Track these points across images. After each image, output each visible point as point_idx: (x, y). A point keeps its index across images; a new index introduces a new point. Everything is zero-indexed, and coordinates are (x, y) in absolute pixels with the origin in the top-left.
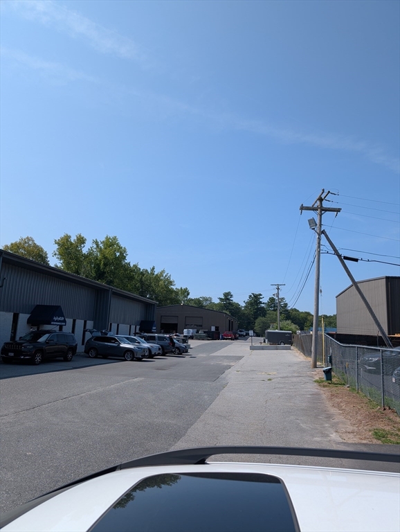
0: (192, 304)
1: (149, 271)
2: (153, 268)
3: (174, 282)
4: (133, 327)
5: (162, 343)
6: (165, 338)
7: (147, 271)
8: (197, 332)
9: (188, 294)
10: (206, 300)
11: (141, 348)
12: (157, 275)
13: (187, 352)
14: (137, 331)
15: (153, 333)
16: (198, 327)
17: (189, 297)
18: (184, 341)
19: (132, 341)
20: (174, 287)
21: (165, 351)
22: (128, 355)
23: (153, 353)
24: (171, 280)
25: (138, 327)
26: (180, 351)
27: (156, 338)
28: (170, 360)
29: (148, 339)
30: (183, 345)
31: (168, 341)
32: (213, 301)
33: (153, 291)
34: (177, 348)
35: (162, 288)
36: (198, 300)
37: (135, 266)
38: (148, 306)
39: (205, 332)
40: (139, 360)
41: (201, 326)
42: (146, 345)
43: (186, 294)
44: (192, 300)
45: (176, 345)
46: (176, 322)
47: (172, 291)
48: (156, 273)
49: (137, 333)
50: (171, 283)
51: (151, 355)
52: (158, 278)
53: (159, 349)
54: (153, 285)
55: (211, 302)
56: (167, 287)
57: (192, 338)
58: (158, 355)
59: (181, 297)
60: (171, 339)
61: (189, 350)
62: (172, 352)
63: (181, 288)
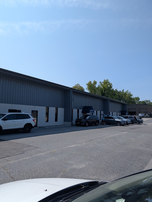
0: (141, 103)
1: (122, 91)
2: (123, 90)
3: (132, 95)
4: (118, 113)
5: (131, 119)
6: (132, 117)
7: (120, 91)
8: (145, 115)
9: (139, 99)
10: (147, 101)
11: (124, 121)
12: (125, 93)
13: (142, 122)
15: (126, 115)
17: (139, 100)
18: (140, 118)
19: (120, 118)
20: (132, 97)
21: (133, 122)
22: (118, 124)
23: (128, 123)
24: (131, 94)
25: (120, 113)
26: (139, 122)
27: (129, 117)
28: (135, 126)
29: (125, 118)
30: (140, 120)
32: (151, 102)
33: (124, 99)
34: (138, 121)
35: (128, 98)
36: (144, 102)
37: (116, 90)
38: (123, 105)
39: (149, 115)
40: (123, 125)
41: (147, 112)
43: (138, 99)
45: (137, 120)
46: (135, 111)
47: (132, 99)
48: (124, 92)
50: (131, 95)
51: (127, 124)
53: (131, 121)
54: (124, 97)
58: (130, 124)
59: (136, 101)
61: (143, 122)
62: (136, 123)
63: (136, 97)
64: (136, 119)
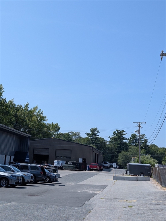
0: (62, 138)
1: (24, 107)
2: (27, 105)
3: (46, 117)
4: (8, 157)
5: (34, 171)
6: (37, 167)
7: (21, 106)
8: (67, 163)
9: (59, 129)
10: (75, 134)
11: (15, 176)
12: (30, 111)
13: (56, 180)
14: (12, 161)
15: (26, 163)
16: (67, 159)
17: (59, 131)
18: (55, 171)
19: (7, 169)
20: (46, 123)
21: (37, 179)
22: (4, 182)
23: (26, 181)
24: (44, 116)
25: (13, 157)
26: (50, 180)
27: (29, 167)
28: (41, 187)
29: (21, 168)
30: (53, 174)
31: (39, 171)
32: (81, 136)
33: (27, 125)
34: (48, 177)
35: (35, 123)
36: (68, 134)
37: (11, 102)
38: (22, 139)
39: (73, 164)
40: (13, 186)
41: (70, 158)
42: (20, 173)
43: (57, 129)
44: (62, 134)
45: (47, 174)
46: (47, 154)
47: (44, 126)
48: (29, 109)
49: (12, 163)
50: (43, 118)
51: (24, 183)
52: (31, 114)
53: (32, 177)
54: (27, 119)
55: (79, 137)
56: (40, 123)
57: (61, 168)
58: (31, 182)
59: (52, 132)
60: (42, 169)
61: (59, 179)
62: (43, 180)
63: (53, 124)
64: (45, 173)
